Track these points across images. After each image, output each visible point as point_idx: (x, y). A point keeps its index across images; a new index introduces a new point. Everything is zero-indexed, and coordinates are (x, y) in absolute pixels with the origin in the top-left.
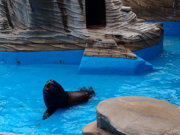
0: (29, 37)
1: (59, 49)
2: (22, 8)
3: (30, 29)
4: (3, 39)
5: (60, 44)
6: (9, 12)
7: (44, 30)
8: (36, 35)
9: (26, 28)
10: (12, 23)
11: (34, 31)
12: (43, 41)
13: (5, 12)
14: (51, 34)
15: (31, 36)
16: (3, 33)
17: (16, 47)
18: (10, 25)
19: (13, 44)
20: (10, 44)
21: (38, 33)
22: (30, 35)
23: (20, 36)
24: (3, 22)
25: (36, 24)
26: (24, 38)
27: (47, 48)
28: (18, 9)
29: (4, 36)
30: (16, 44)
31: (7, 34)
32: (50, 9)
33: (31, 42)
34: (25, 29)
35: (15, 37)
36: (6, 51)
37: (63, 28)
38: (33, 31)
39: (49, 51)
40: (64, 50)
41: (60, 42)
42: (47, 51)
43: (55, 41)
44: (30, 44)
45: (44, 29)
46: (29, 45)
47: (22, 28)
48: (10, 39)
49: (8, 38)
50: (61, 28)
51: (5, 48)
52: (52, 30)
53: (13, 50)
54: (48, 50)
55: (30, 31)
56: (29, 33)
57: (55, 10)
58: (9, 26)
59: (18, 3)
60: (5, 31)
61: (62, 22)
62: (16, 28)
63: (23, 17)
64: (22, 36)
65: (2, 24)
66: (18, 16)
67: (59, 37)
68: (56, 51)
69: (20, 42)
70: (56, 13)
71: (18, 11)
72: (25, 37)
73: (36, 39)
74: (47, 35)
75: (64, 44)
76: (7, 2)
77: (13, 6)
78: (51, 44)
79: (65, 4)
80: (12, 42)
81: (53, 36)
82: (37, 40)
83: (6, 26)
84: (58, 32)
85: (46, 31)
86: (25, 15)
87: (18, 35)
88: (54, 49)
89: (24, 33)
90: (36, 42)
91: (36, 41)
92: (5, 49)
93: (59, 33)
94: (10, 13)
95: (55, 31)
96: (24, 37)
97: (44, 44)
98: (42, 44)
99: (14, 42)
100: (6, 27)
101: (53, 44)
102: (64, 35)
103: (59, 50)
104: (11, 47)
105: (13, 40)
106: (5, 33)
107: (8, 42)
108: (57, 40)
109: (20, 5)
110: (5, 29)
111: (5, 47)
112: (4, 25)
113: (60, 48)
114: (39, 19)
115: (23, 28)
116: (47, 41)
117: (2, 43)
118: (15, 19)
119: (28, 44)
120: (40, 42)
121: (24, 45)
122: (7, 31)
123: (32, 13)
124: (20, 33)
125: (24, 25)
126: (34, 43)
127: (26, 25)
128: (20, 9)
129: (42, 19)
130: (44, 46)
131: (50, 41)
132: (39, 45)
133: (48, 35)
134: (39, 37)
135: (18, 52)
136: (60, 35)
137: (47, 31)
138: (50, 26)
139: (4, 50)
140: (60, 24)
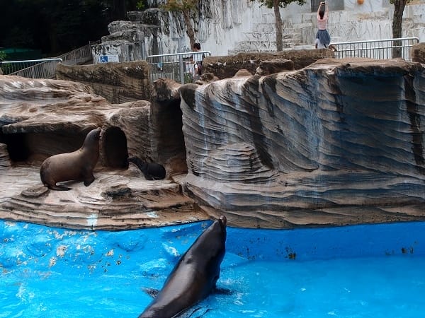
0: (325, 189)
1: (401, 218)
2: (305, 117)
3: (327, 168)
4: (253, 198)
5: (403, 204)
6: (264, 129)
7: (363, 172)
8: (342, 185)
9: (313, 168)
10: (271, 155)
11: (339, 173)
12: (359, 200)
13: (250, 129)
14: (380, 181)
15: (331, 188)
16: (246, 181)
17: (290, 216)
18: (262, 162)
19: (282, 209)
20: (273, 210)
21: (348, 179)
22: (327, 185)
23: (299, 188)
24: (249, 154)
25: (344, 155)
26: (312, 192)
27: (368, 215)
28: (294, 120)
29: (254, 188)
30: (291, 210)
31: (259, 185)
32: (388, 118)
33: (328, 202)
34: (310, 171)
35: (289, 192)
36: (259, 228)
37: (414, 163)
38: (334, 174)
39: (374, 223)
40: (416, 219)
41: (405, 200)
42: (369, 223)
43: (391, 198)
44: (325, 208)
45: (364, 168)
46: (324, 210)
47: (301, 166)
48: (273, 195)
49: (267, 195)
50: (407, 165)
51: (258, 219)
52: (383, 169)
53: (280, 225)
54: (371, 221)
55: (326, 173)
56: (325, 180)
57: (400, 120)
58: (261, 164)
59: (296, 105)
60: (255, 176)
61: (412, 149)
62: (282, 168)
63: (305, 140)
64: (306, 187)
65: (247, 158)
66: (293, 137)
67: (402, 188)
68: (391, 222)
69: (301, 204)
70: (400, 128)
71: (292, 124)
72: (314, 189)
73: (342, 194)
74: (369, 182)
75: (415, 204)
76: (259, 105)
77: (276, 114)
78: (380, 205)
79: (418, 103)
80: (279, 204)
81: (385, 186)
82: (344, 197)
83: (255, 164)
84: (399, 176)
85: (367, 172)
86: (312, 134)
87: (294, 185)
88: (388, 218)
89: (312, 179)
90: (342, 202)
91: (341, 199)
92: (256, 224)
93: (401, 178)
94: (267, 130)
95: (391, 174)
96: (310, 189)
97: (362, 206)
98: (355, 205)
99: (286, 204)
100: (255, 167)
101: (386, 205)
102: (416, 180)
103: (400, 222)
104: (276, 216)
105: (283, 199)
106: (256, 181)
107: (268, 203)
108: (397, 196)
109: (298, 111)
110: (252, 171)
111: (258, 216)
112: (251, 161)
113: (406, 215)
114: (355, 142)
115: (304, 167)
116: (370, 199)
117: (251, 207)
118: (280, 144)
119: (319, 208)
120: (351, 202)
121: (311, 210)
122: (260, 176)
123: (338, 130)
124: (301, 181)
125: (307, 160)
126: (335, 206)
127: (312, 159)
128: (298, 119)
129: (363, 143)
130: (360, 211)
131: (377, 198)
132: (348, 209)
133: (372, 182)
134: (350, 188)
135: (293, 229)
136: (406, 182)
137: (372, 172)
138: (380, 159)
139: (253, 224)
140: (406, 154)
